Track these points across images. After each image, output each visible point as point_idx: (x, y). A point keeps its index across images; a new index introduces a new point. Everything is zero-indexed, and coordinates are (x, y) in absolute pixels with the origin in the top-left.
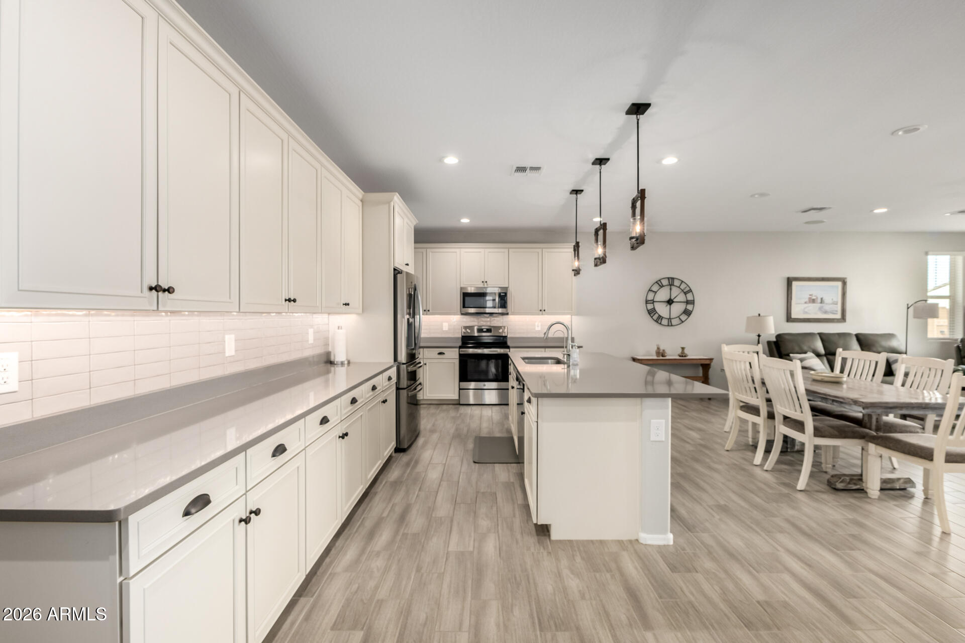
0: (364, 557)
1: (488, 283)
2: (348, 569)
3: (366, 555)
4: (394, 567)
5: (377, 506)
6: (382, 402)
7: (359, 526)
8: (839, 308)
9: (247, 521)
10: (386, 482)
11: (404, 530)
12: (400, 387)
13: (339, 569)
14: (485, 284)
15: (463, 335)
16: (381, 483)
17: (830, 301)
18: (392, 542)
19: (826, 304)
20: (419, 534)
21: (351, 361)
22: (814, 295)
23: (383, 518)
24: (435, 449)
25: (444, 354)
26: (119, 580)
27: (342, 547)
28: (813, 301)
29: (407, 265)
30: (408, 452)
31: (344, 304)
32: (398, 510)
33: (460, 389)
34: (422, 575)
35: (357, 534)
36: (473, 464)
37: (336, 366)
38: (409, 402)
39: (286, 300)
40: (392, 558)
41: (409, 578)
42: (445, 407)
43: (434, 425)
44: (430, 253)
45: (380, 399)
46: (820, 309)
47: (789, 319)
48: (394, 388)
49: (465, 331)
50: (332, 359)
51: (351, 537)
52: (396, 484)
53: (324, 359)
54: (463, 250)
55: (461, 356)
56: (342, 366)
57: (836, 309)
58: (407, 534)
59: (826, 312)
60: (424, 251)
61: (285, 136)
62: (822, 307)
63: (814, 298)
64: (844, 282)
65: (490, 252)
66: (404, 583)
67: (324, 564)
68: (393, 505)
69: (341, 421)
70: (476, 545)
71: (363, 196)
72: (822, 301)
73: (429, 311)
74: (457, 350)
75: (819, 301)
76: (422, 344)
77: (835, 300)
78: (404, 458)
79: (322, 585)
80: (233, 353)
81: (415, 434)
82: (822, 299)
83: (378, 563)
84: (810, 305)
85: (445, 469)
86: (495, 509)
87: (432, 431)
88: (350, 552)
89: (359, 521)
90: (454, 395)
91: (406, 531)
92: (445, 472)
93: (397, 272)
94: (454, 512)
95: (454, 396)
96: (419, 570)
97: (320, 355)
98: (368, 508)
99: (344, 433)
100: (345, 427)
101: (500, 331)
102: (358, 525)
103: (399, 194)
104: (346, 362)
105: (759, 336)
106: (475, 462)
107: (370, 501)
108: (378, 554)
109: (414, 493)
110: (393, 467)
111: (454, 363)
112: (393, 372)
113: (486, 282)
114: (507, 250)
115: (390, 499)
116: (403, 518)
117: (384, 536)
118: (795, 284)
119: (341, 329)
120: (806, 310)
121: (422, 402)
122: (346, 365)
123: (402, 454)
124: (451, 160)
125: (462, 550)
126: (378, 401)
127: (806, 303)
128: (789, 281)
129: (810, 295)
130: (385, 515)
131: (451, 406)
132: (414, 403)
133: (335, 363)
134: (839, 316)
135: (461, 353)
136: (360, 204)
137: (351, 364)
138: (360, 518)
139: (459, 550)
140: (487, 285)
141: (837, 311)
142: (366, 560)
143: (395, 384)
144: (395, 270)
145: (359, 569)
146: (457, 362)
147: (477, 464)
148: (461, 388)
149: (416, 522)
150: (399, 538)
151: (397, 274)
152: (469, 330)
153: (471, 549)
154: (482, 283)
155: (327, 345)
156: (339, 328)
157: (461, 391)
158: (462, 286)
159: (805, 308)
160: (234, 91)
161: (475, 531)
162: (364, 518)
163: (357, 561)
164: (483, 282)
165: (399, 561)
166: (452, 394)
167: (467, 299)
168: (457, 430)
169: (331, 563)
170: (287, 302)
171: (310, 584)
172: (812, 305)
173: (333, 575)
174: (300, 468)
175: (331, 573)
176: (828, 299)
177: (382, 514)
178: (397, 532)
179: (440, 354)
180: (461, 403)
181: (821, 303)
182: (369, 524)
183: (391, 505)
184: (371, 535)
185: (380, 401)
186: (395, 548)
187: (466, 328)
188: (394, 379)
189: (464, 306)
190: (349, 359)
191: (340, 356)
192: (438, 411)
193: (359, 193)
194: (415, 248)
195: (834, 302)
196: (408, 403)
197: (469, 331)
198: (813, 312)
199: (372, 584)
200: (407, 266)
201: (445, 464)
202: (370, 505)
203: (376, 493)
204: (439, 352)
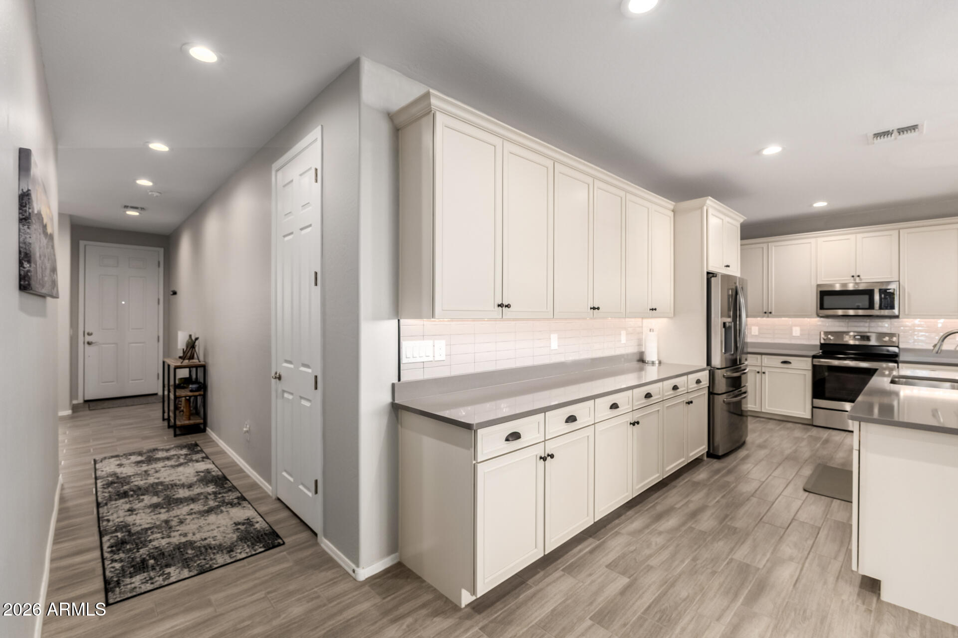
0: (647, 531)
1: (861, 277)
2: (633, 534)
3: (649, 530)
4: (671, 548)
5: (672, 497)
6: (686, 403)
7: (651, 507)
9: (544, 459)
10: (689, 481)
11: (692, 524)
12: (715, 392)
13: (623, 531)
14: (858, 278)
15: (822, 342)
16: (683, 479)
18: (677, 529)
20: (706, 533)
21: (662, 362)
23: (675, 508)
24: (756, 465)
25: (790, 363)
26: (474, 462)
27: (631, 517)
29: (728, 266)
30: (723, 460)
31: (650, 309)
32: (692, 507)
33: (813, 407)
34: (696, 565)
35: (646, 512)
36: (802, 492)
37: (647, 364)
38: (732, 410)
39: (591, 308)
40: (672, 541)
41: (683, 561)
42: (790, 425)
43: (765, 441)
44: (773, 247)
45: (684, 399)
48: (706, 392)
49: (825, 338)
50: (645, 359)
51: (641, 513)
52: (696, 485)
53: (637, 357)
54: (820, 240)
55: (815, 367)
56: (653, 366)
58: (694, 529)
60: (765, 246)
61: (590, 180)
65: (863, 238)
66: (676, 563)
67: (613, 523)
68: (688, 501)
69: (633, 411)
70: (769, 565)
71: (675, 206)
73: (770, 313)
74: (810, 359)
76: (750, 350)
78: (716, 464)
79: (607, 536)
80: (556, 347)
81: (738, 445)
83: (659, 540)
85: (762, 486)
86: (810, 542)
87: (761, 447)
88: (636, 522)
89: (652, 503)
90: (804, 413)
91: (693, 526)
92: (760, 488)
93: (710, 275)
94: (754, 528)
95: (807, 415)
96: (695, 559)
97: (633, 354)
98: (664, 496)
99: (636, 421)
100: (637, 416)
101: (885, 339)
102: (649, 506)
103: (712, 197)
104: (657, 362)
106: (805, 490)
107: (668, 491)
108: (660, 533)
109: (715, 498)
110: (701, 470)
111: (805, 375)
112: (704, 376)
113: (859, 276)
114: (897, 232)
115: (687, 496)
116: (694, 515)
117: (671, 522)
119: (653, 331)
121: (749, 413)
122: (657, 365)
123: (715, 460)
124: (772, 150)
125: (748, 562)
126: (682, 400)
130: (677, 506)
131: (800, 425)
132: (738, 413)
133: (647, 362)
135: (814, 363)
136: (671, 214)
137: (662, 364)
138: (654, 501)
139: (745, 561)
140: (861, 279)
142: (648, 533)
143: (707, 388)
144: (708, 273)
145: (641, 537)
146: (809, 375)
147: (807, 493)
148: (814, 405)
149: (707, 522)
150: (684, 529)
151: (711, 278)
152: (832, 336)
153: (761, 567)
154: (852, 278)
155: (640, 345)
156: (650, 331)
157: (814, 409)
158: (819, 283)
160: (550, 163)
161: (772, 553)
162: (656, 503)
163: (640, 531)
164: (853, 276)
165: (678, 545)
166: (804, 412)
167: (826, 298)
168: (795, 451)
169: (619, 524)
170: (592, 310)
171: (599, 532)
173: (617, 533)
174: (589, 437)
175: (616, 532)
177: (675, 504)
178: (684, 524)
179: (785, 362)
180: (815, 424)
182: (659, 508)
183: (687, 500)
184: (659, 517)
185: (684, 401)
186: (678, 535)
187: (826, 333)
188: (705, 382)
189: (822, 307)
190: (660, 359)
191: (651, 355)
192: (778, 428)
193: (670, 204)
194: (741, 245)
196: (730, 412)
197: (832, 338)
199: (647, 552)
200: (728, 268)
201: (764, 482)
202: (666, 494)
203: (675, 487)
204: (782, 361)
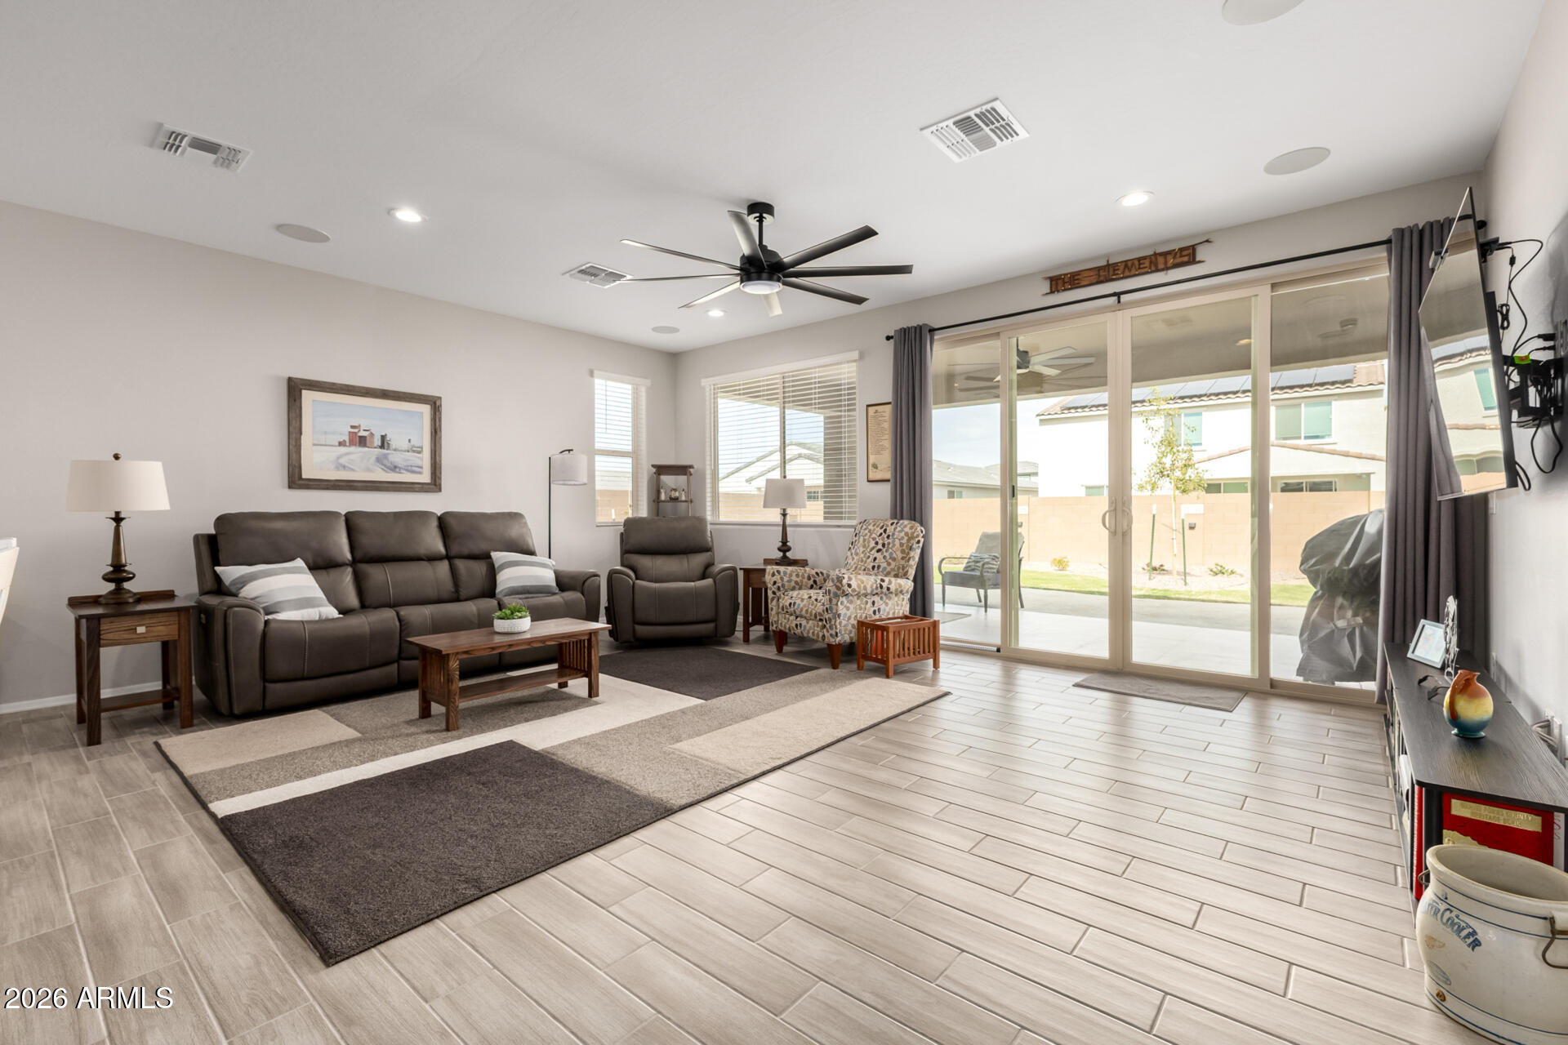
8: (425, 459)
17: (405, 445)
19: (395, 450)
22: (362, 429)
28: (362, 441)
46: (379, 460)
47: (296, 480)
57: (419, 463)
59: (394, 468)
62: (385, 456)
63: (362, 433)
64: (435, 404)
72: (384, 443)
75: (377, 442)
77: (415, 442)
82: (383, 438)
84: (353, 449)
105: (118, 519)
118: (308, 396)
120: (343, 461)
127: (341, 444)
128: (295, 389)
129: (352, 427)
134: (425, 477)
141: (421, 467)
159: (339, 458)
172: (357, 451)
176: (397, 440)
181: (382, 447)
195: (413, 446)
198: (361, 464)
